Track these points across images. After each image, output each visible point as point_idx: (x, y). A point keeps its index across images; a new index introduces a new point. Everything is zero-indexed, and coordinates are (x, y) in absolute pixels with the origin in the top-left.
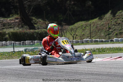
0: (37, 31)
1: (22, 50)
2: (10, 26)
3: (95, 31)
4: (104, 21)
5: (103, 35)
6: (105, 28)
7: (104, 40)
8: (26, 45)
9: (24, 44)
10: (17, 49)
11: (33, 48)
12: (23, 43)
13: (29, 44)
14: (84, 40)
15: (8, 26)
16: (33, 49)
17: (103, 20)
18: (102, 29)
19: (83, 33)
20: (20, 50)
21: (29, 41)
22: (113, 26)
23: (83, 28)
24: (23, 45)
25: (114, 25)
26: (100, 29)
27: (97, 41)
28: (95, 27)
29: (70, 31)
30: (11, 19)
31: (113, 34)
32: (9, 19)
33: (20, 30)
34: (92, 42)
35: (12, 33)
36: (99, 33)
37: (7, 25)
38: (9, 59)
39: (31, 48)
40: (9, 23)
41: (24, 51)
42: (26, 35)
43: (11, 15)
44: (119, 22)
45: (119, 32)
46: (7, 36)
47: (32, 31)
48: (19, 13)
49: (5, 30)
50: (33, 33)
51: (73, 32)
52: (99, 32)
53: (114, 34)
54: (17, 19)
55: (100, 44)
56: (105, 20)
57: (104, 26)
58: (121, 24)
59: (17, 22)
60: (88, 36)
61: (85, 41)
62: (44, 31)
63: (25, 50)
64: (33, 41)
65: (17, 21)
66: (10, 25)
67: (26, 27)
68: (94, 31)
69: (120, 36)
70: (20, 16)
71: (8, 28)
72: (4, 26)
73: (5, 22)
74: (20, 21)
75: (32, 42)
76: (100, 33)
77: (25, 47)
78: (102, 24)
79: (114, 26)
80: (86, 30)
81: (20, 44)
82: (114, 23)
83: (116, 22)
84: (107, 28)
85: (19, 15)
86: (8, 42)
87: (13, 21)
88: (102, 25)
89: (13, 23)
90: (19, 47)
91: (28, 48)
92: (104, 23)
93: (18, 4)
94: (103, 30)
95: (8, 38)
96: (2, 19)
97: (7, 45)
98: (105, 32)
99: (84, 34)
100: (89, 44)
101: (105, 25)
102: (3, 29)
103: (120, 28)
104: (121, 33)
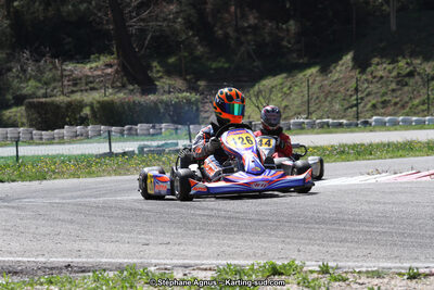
0: (165, 97)
1: (131, 149)
2: (90, 84)
3: (317, 98)
4: (340, 72)
5: (337, 107)
6: (342, 89)
7: (344, 121)
8: (137, 135)
9: (133, 135)
10: (118, 147)
11: (161, 143)
12: (130, 129)
13: (145, 132)
14: (292, 121)
15: (87, 84)
16: (163, 145)
17: (338, 68)
18: (336, 93)
19: (284, 104)
20: (126, 150)
21: (145, 126)
22: (363, 83)
23: (285, 89)
24: (130, 134)
25: (367, 80)
26: (330, 92)
27: (328, 124)
28: (316, 86)
29: (253, 99)
30: (94, 65)
31: (364, 107)
32: (88, 66)
33: (121, 95)
34: (312, 126)
35: (99, 102)
36: (327, 103)
37: (84, 81)
38: (120, 174)
39: (155, 143)
40: (88, 76)
41: (137, 152)
42: (137, 109)
43: (92, 56)
44: (381, 73)
45: (380, 100)
46: (87, 111)
47: (152, 97)
48: (115, 50)
49: (77, 97)
50: (156, 104)
51: (262, 101)
52: (329, 99)
53: (366, 105)
54: (110, 66)
55: (336, 132)
56: (344, 68)
57: (341, 85)
58: (384, 79)
59: (109, 74)
60: (300, 110)
61: (295, 124)
62: (185, 98)
63: (141, 149)
64: (157, 126)
65: (109, 71)
66: (91, 82)
67: (131, 87)
68: (315, 96)
69: (383, 111)
70: (118, 58)
71: (86, 90)
72: (75, 85)
73: (77, 73)
74: (117, 72)
75: (154, 127)
76: (331, 103)
77: (137, 140)
78: (335, 78)
79: (366, 85)
80: (293, 95)
81: (122, 133)
82: (367, 75)
83: (372, 73)
84: (348, 90)
85: (115, 56)
86: (90, 127)
87: (100, 73)
88: (336, 81)
89: (99, 76)
90: (120, 141)
91: (148, 143)
92: (341, 76)
93: (111, 27)
94: (339, 94)
95: (90, 117)
96: (70, 66)
97: (87, 137)
98: (344, 99)
99: (286, 106)
100: (306, 134)
101: (343, 81)
102: (73, 92)
103: (383, 90)
104: (385, 103)
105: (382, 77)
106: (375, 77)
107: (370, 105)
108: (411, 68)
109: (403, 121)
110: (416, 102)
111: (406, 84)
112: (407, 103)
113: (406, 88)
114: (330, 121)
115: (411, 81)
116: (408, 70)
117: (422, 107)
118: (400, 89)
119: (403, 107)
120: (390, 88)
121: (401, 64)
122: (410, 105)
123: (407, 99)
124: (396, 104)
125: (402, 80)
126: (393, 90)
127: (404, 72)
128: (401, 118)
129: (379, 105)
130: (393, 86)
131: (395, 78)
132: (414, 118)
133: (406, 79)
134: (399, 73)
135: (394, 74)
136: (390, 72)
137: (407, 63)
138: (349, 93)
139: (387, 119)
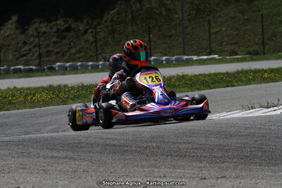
4: (11, 29)
5: (10, 57)
6: (13, 42)
17: (9, 26)
18: (9, 46)
22: (30, 38)
25: (33, 35)
26: (4, 45)
31: (33, 56)
44: (44, 29)
45: (45, 50)
52: (3, 50)
53: (34, 54)
57: (13, 39)
69: (47, 59)
76: (5, 54)
78: (7, 34)
79: (32, 39)
82: (33, 31)
83: (37, 29)
84: (18, 43)
88: (8, 36)
92: (12, 32)
94: (11, 47)
98: (16, 51)
101: (14, 36)
103: (47, 42)
104: (49, 53)
105: (45, 33)
106: (39, 33)
107: (36, 54)
108: (68, 25)
109: (80, 66)
110: (73, 51)
111: (65, 38)
112: (66, 52)
113: (64, 41)
114: (21, 67)
115: (69, 35)
116: (65, 26)
117: (78, 55)
118: (60, 42)
119: (63, 56)
120: (52, 41)
121: (59, 22)
122: (68, 54)
123: (66, 49)
124: (57, 53)
125: (61, 34)
126: (55, 43)
127: (62, 28)
128: (79, 63)
129: (44, 54)
130: (54, 39)
131: (55, 32)
132: (90, 63)
133: (65, 34)
134: (58, 29)
135: (54, 30)
136: (51, 28)
137: (64, 21)
138: (19, 45)
139: (68, 64)
